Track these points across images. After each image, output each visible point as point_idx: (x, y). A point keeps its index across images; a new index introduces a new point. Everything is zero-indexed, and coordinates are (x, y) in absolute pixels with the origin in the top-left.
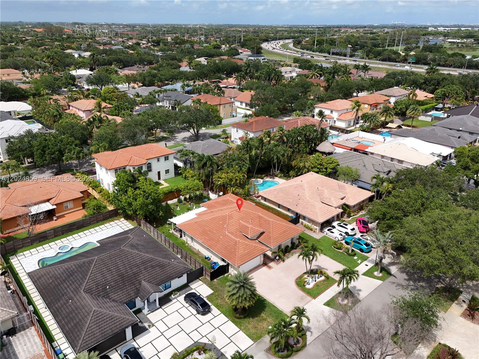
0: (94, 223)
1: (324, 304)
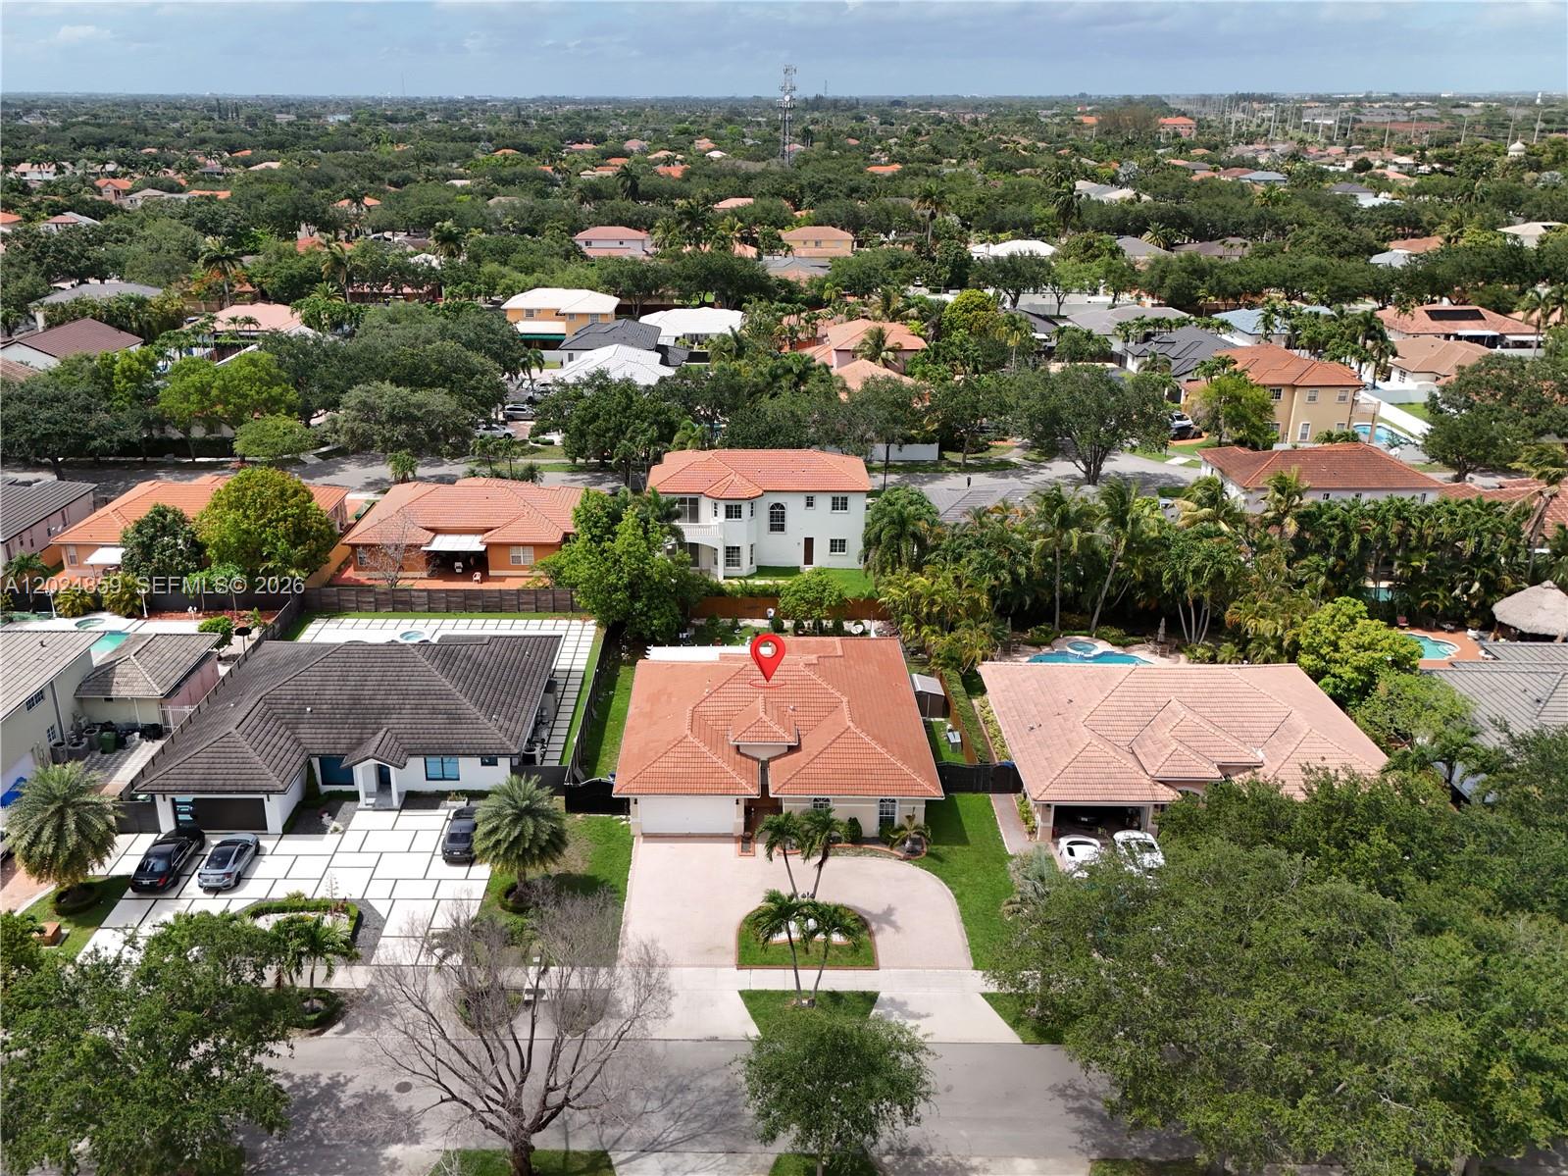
0: (528, 610)
1: (741, 993)
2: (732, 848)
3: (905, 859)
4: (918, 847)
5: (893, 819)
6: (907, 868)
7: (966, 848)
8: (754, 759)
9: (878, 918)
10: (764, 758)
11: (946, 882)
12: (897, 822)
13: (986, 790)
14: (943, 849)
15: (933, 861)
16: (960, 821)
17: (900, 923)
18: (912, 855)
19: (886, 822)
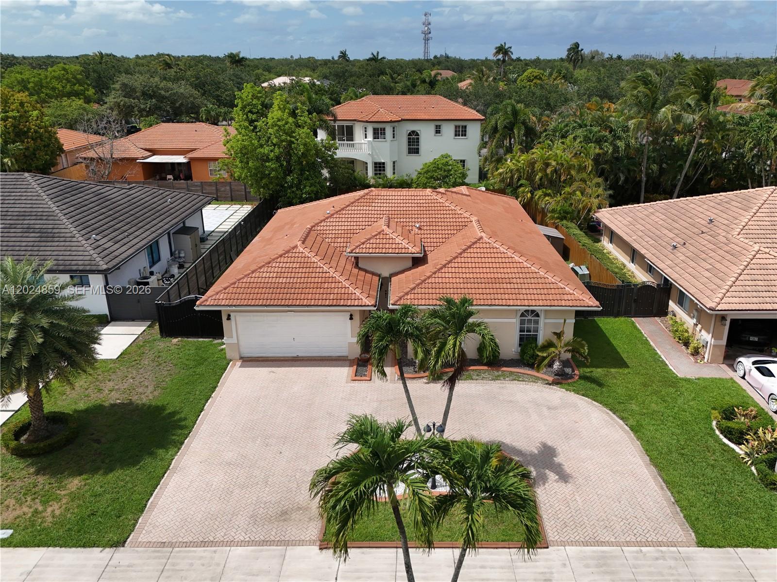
2: (344, 372)
3: (555, 383)
4: (568, 370)
5: (535, 338)
6: (558, 395)
7: (626, 371)
8: (373, 274)
9: (535, 459)
10: (385, 274)
11: (614, 411)
12: (541, 341)
13: (628, 314)
14: (598, 372)
15: (589, 385)
16: (609, 343)
17: (568, 468)
18: (561, 379)
19: (527, 340)
